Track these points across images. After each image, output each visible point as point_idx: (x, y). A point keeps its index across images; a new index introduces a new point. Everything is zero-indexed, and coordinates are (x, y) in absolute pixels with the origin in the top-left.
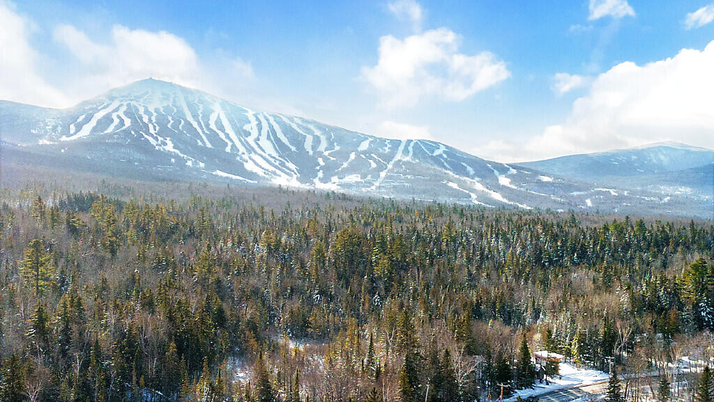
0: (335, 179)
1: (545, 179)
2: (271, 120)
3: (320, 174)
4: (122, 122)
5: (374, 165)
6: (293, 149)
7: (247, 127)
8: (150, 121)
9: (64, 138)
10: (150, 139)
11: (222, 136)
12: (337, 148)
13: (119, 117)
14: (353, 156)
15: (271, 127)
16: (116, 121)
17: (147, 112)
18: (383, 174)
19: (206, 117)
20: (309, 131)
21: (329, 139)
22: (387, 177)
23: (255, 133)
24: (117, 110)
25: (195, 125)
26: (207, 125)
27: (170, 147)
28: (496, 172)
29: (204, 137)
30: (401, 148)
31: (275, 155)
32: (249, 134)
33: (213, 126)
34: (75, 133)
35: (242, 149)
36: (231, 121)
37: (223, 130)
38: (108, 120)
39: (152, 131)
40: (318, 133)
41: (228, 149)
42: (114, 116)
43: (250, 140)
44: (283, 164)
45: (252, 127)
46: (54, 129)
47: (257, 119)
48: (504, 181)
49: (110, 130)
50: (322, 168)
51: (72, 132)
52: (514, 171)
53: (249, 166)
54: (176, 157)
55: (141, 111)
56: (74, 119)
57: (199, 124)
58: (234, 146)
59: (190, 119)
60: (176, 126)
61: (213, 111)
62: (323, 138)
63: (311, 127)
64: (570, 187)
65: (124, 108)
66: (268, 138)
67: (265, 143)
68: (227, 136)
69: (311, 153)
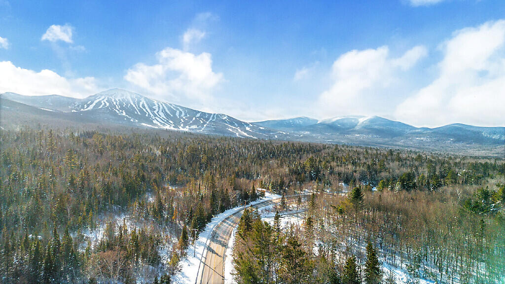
0: (187, 127)
1: (262, 128)
2: (163, 105)
3: (182, 125)
4: (105, 104)
5: (202, 122)
6: (172, 116)
7: (154, 107)
8: (116, 104)
9: (82, 110)
10: (116, 111)
11: (144, 110)
12: (188, 116)
13: (104, 102)
14: (194, 119)
15: (163, 107)
16: (103, 104)
17: (115, 101)
18: (205, 126)
19: (138, 103)
20: (178, 109)
21: (185, 112)
22: (206, 126)
23: (157, 110)
24: (103, 100)
25: (134, 106)
26: (139, 106)
27: (124, 114)
28: (245, 126)
29: (137, 110)
30: (212, 116)
31: (165, 118)
32: (155, 110)
33: (141, 107)
34: (87, 108)
35: (152, 115)
36: (148, 105)
37: (145, 108)
38: (99, 103)
39: (117, 108)
40: (181, 110)
41: (147, 115)
42: (102, 102)
43: (155, 112)
44: (168, 121)
45: (156, 107)
46: (78, 106)
47: (158, 104)
48: (248, 129)
49: (101, 107)
50: (183, 123)
51: (85, 107)
52: (252, 125)
53: (155, 122)
54: (127, 118)
55: (113, 100)
56: (86, 103)
57: (135, 105)
58: (149, 114)
59: (132, 104)
60: (127, 106)
61: (141, 101)
62: (183, 112)
63: (178, 107)
64: (270, 131)
65: (106, 99)
66: (162, 111)
67: (161, 113)
68: (146, 110)
69: (178, 117)
